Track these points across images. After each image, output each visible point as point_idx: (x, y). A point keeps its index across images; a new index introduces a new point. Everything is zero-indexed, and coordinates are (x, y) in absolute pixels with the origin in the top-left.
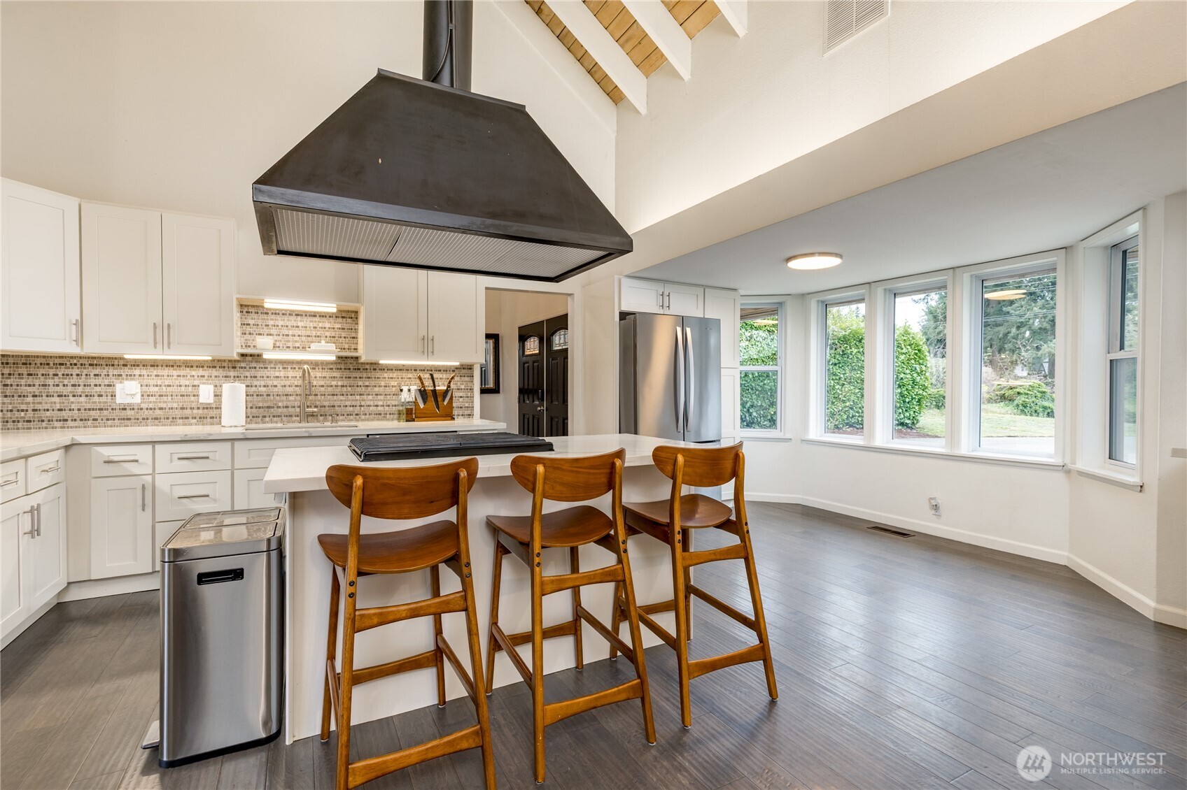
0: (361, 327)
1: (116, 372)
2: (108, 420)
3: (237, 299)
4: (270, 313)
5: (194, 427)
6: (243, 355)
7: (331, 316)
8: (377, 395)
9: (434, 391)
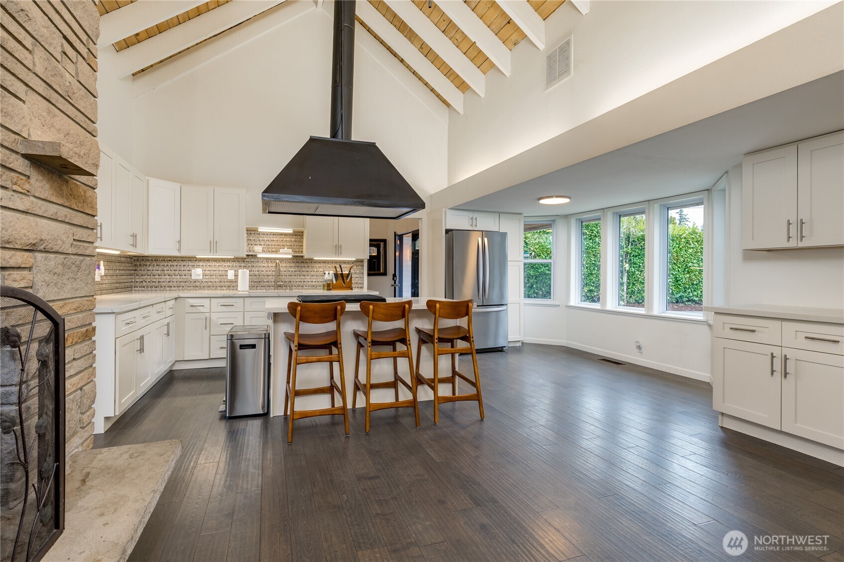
0: (305, 240)
1: (192, 264)
2: (188, 287)
3: (246, 228)
4: (261, 234)
5: (225, 291)
6: (248, 255)
7: (289, 235)
8: (312, 276)
9: (342, 274)
